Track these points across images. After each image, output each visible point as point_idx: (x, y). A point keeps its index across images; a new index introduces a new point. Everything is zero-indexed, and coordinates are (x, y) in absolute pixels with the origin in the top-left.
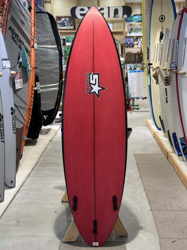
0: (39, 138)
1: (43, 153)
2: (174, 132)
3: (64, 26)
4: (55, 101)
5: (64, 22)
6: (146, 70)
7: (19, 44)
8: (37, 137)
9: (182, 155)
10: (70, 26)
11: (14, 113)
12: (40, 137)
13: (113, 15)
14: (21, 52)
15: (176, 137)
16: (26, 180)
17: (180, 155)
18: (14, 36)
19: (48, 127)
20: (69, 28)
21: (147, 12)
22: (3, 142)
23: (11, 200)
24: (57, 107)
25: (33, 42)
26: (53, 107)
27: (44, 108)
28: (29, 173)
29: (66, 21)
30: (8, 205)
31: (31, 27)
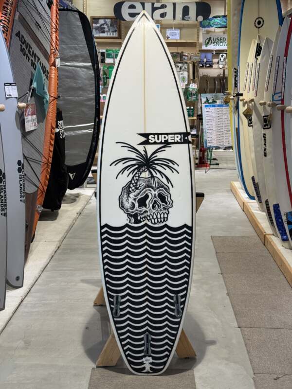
0: (62, 208)
1: (68, 232)
2: (275, 203)
3: (104, 32)
4: (88, 151)
5: (102, 27)
6: (232, 104)
7: (32, 60)
8: (59, 207)
9: (288, 240)
10: (113, 32)
11: (23, 169)
12: (64, 206)
13: (181, 16)
14: (35, 72)
15: (279, 211)
16: (40, 276)
17: (285, 240)
18: (24, 46)
19: (76, 191)
20: (112, 36)
21: (236, 12)
22: (5, 215)
23: (15, 307)
24: (90, 160)
25: (54, 57)
26: (84, 161)
27: (69, 161)
28: (46, 264)
29: (107, 24)
30: (11, 315)
31: (51, 33)
